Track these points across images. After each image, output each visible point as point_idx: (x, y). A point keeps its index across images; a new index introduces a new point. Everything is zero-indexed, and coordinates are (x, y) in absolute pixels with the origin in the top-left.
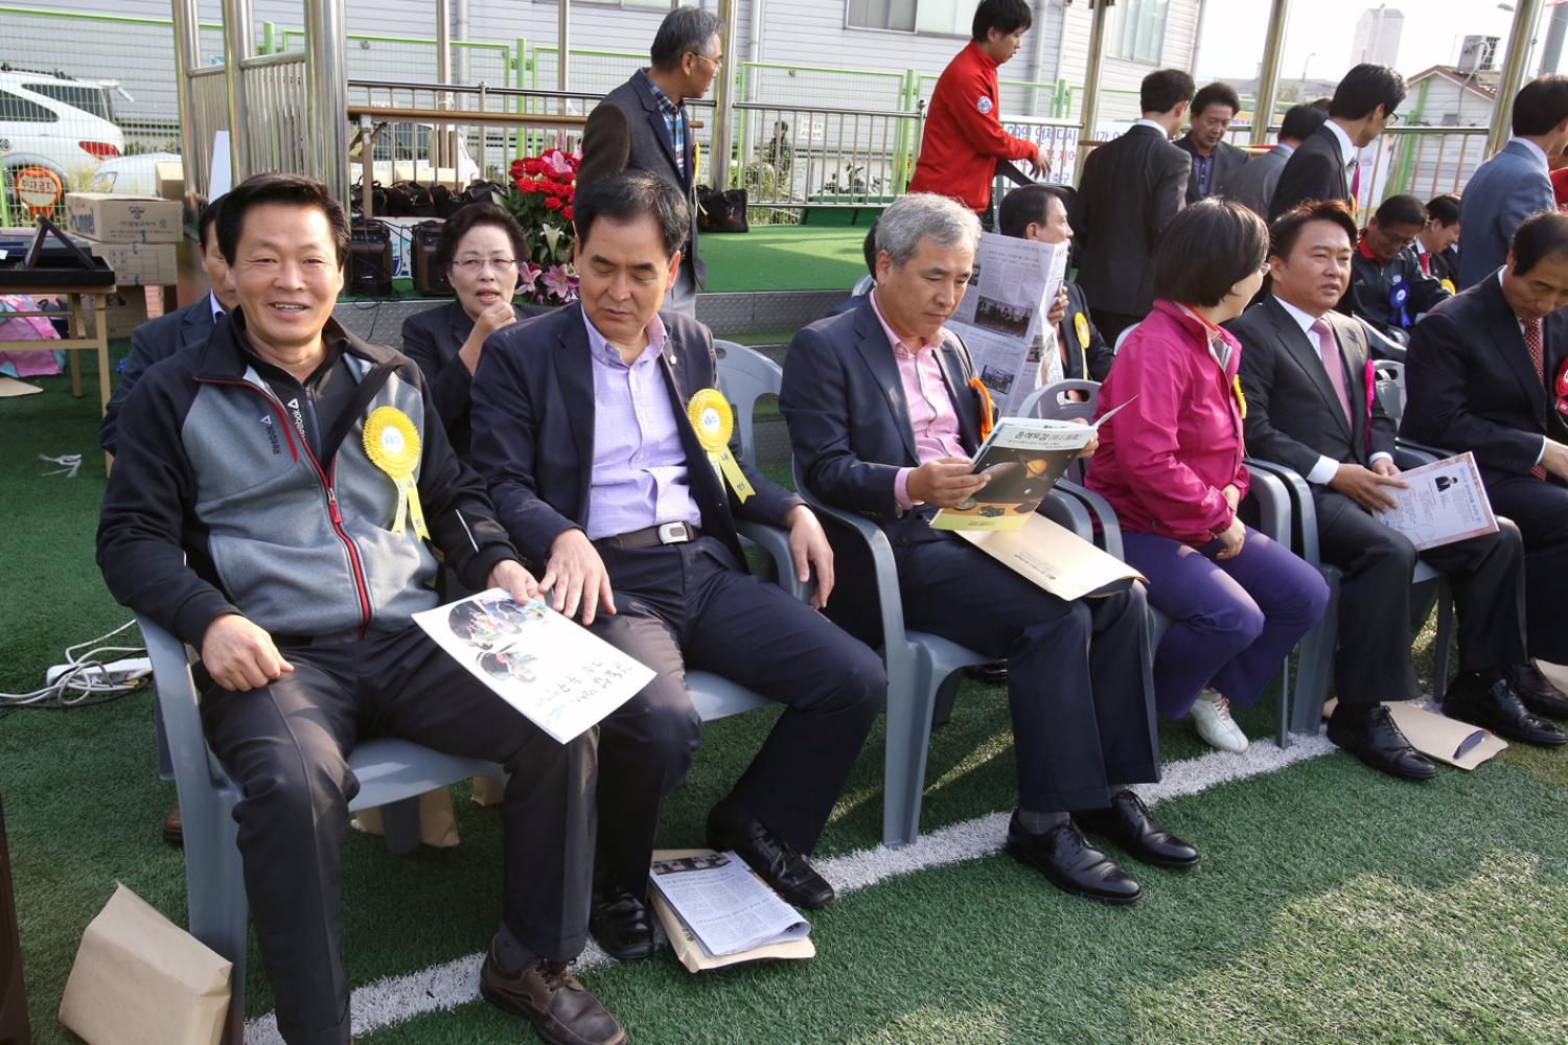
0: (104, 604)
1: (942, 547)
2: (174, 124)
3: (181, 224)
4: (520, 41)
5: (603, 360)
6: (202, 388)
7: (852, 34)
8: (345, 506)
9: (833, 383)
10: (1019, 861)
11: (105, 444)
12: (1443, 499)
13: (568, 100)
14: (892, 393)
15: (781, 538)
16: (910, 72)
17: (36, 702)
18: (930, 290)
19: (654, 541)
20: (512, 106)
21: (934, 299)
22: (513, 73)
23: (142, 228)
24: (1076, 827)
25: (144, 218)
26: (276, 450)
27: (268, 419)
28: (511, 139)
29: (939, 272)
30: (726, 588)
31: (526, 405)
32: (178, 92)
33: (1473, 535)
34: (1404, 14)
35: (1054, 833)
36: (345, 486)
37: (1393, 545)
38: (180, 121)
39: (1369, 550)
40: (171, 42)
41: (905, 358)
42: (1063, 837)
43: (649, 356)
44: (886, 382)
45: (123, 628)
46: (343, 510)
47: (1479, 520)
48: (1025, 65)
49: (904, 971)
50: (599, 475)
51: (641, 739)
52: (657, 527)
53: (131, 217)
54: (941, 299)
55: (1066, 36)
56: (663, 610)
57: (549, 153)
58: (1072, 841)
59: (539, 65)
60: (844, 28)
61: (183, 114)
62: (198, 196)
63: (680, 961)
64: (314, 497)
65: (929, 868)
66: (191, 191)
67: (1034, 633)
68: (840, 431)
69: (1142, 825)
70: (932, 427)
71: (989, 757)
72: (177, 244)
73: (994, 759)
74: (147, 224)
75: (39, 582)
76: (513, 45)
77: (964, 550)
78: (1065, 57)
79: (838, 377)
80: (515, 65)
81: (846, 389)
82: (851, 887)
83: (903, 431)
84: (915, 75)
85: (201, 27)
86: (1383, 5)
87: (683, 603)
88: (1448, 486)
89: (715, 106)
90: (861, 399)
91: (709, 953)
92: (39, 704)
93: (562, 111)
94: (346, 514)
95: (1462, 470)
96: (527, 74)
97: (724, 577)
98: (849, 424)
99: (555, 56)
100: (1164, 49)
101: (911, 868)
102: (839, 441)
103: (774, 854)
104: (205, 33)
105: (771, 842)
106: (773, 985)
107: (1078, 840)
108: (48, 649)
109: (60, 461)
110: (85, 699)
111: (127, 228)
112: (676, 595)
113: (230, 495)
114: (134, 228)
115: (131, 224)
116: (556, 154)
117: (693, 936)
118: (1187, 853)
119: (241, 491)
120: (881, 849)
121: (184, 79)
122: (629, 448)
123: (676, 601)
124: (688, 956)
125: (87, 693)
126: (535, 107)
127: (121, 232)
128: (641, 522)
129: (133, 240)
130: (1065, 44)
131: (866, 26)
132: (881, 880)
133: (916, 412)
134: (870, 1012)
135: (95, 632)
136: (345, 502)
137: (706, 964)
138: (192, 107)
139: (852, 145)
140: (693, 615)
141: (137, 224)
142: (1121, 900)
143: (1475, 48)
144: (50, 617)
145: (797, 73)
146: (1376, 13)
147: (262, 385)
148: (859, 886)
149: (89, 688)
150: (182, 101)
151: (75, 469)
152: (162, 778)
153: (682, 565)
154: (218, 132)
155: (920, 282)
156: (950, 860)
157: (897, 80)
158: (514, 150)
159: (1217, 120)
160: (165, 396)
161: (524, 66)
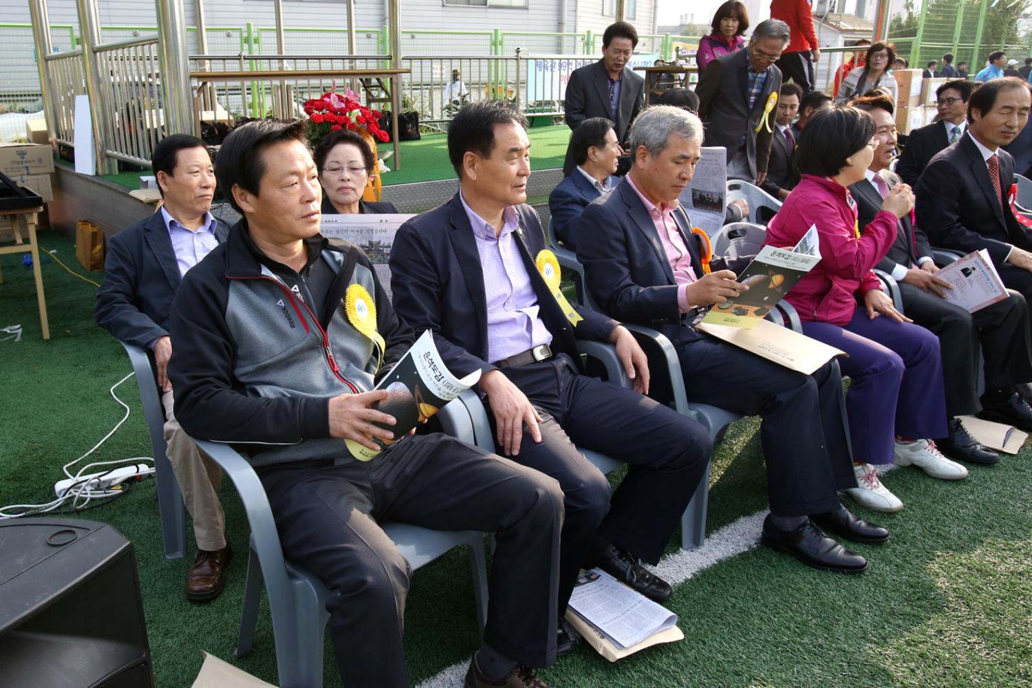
0: (76, 431)
1: (702, 345)
2: (39, 93)
3: (52, 161)
4: (248, 25)
5: (482, 236)
6: (232, 283)
7: (449, 9)
8: (339, 358)
9: (617, 240)
10: (776, 551)
11: (101, 322)
12: (970, 282)
13: (285, 61)
14: (655, 241)
15: (609, 350)
16: (496, 31)
17: (55, 509)
18: (677, 170)
19: (530, 360)
20: (246, 67)
21: (679, 176)
22: (246, 46)
23: (24, 165)
24: (814, 524)
25: (27, 157)
26: (293, 326)
27: (281, 303)
28: (248, 89)
29: (684, 157)
30: (584, 387)
31: (435, 275)
32: (39, 72)
33: (994, 302)
35: (801, 529)
36: (336, 344)
37: (958, 315)
38: (41, 91)
39: (943, 319)
40: (32, 39)
41: (657, 218)
42: (808, 531)
43: (508, 230)
44: (650, 235)
45: (96, 447)
46: (338, 361)
47: (995, 291)
48: (556, 23)
49: (743, 639)
50: (492, 317)
51: (581, 507)
52: (531, 350)
53: (18, 158)
54: (684, 175)
56: (551, 409)
57: (328, 96)
58: (814, 534)
59: (262, 40)
60: (443, 6)
61: (43, 86)
62: (58, 140)
63: (600, 655)
64: (317, 354)
65: (720, 562)
66: (53, 137)
67: (783, 397)
68: (626, 271)
69: (848, 517)
70: (679, 263)
71: (717, 478)
72: (51, 174)
73: (721, 479)
74: (29, 162)
75: (24, 419)
76: (244, 28)
77: (719, 346)
78: (580, 17)
79: (621, 235)
80: (247, 41)
81: (626, 243)
82: (677, 582)
83: (666, 268)
84: (499, 32)
85: (51, 27)
87: (559, 402)
88: (970, 273)
89: (391, 59)
90: (637, 249)
91: (620, 647)
92: (57, 511)
93: (281, 68)
94: (341, 364)
95: (976, 262)
96: (255, 46)
97: (578, 380)
98: (631, 265)
99: (275, 34)
100: (637, 9)
101: (709, 564)
102: (625, 278)
103: (625, 566)
104: (56, 32)
105: (624, 558)
106: (664, 662)
107: (818, 533)
108: (47, 469)
109: (7, 330)
110: (89, 503)
111: (15, 165)
112: (555, 396)
113: (266, 360)
114: (20, 165)
115: (18, 163)
116: (333, 96)
117: (604, 635)
118: (882, 532)
119: (271, 357)
120: (684, 552)
121: (42, 61)
122: (505, 295)
123: (555, 401)
124: (605, 649)
125: (88, 499)
126: (264, 67)
127: (12, 168)
128: (522, 347)
129: (21, 173)
130: (579, 9)
131: (456, 3)
132: (694, 575)
133: (671, 255)
134: (737, 673)
135: (77, 453)
136: (338, 355)
137: (621, 655)
138: (50, 81)
139: (477, 79)
140: (566, 409)
141: (22, 162)
142: (855, 570)
144: (41, 445)
145: (417, 36)
147: (274, 277)
148: (682, 581)
149: (89, 496)
150: (42, 78)
151: (19, 335)
152: (168, 557)
153: (556, 375)
154: (77, 97)
155: (672, 165)
156: (730, 555)
157: (489, 37)
158: (250, 96)
159: (620, 51)
160: (210, 292)
161: (253, 41)
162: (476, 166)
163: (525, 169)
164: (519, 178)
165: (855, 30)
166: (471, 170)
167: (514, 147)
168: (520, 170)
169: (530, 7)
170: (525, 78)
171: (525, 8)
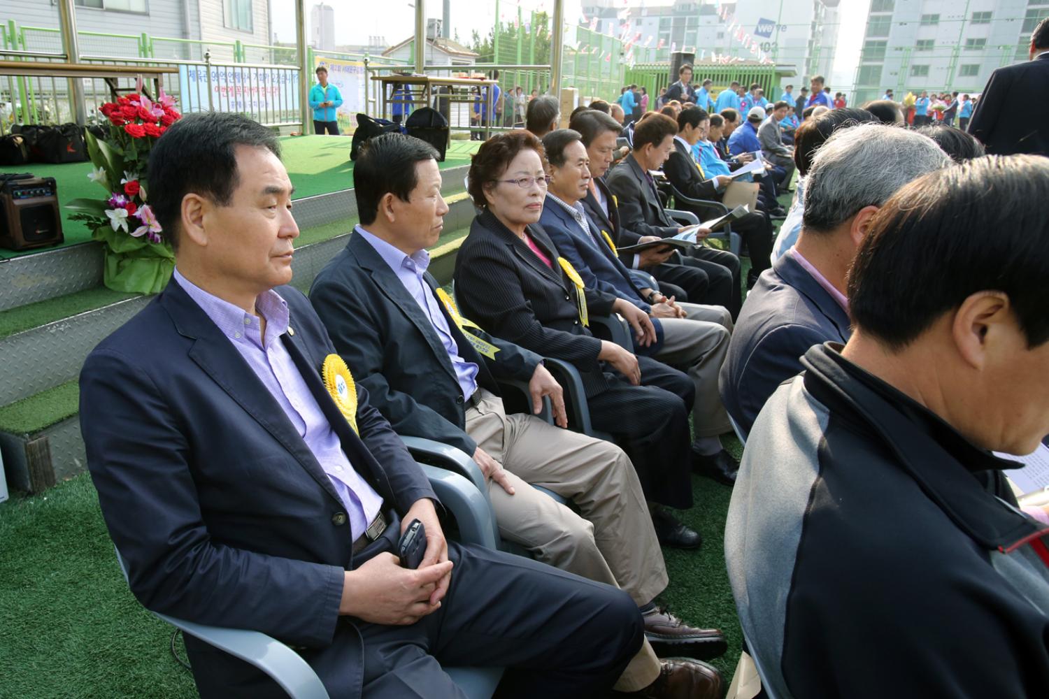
4: (11, 23)
22: (10, 44)
34: (333, 8)
55: (202, 13)
59: (26, 39)
76: (7, 26)
78: (203, 27)
86: (322, 3)
96: (19, 45)
130: (202, 18)
143: (433, 25)
146: (319, 7)
157: (136, 41)
161: (17, 41)
162: (205, 219)
163: (289, 226)
164: (282, 241)
165: (458, 54)
166: (196, 227)
167: (271, 184)
168: (281, 227)
169: (151, 13)
170: (178, 90)
171: (146, 14)
